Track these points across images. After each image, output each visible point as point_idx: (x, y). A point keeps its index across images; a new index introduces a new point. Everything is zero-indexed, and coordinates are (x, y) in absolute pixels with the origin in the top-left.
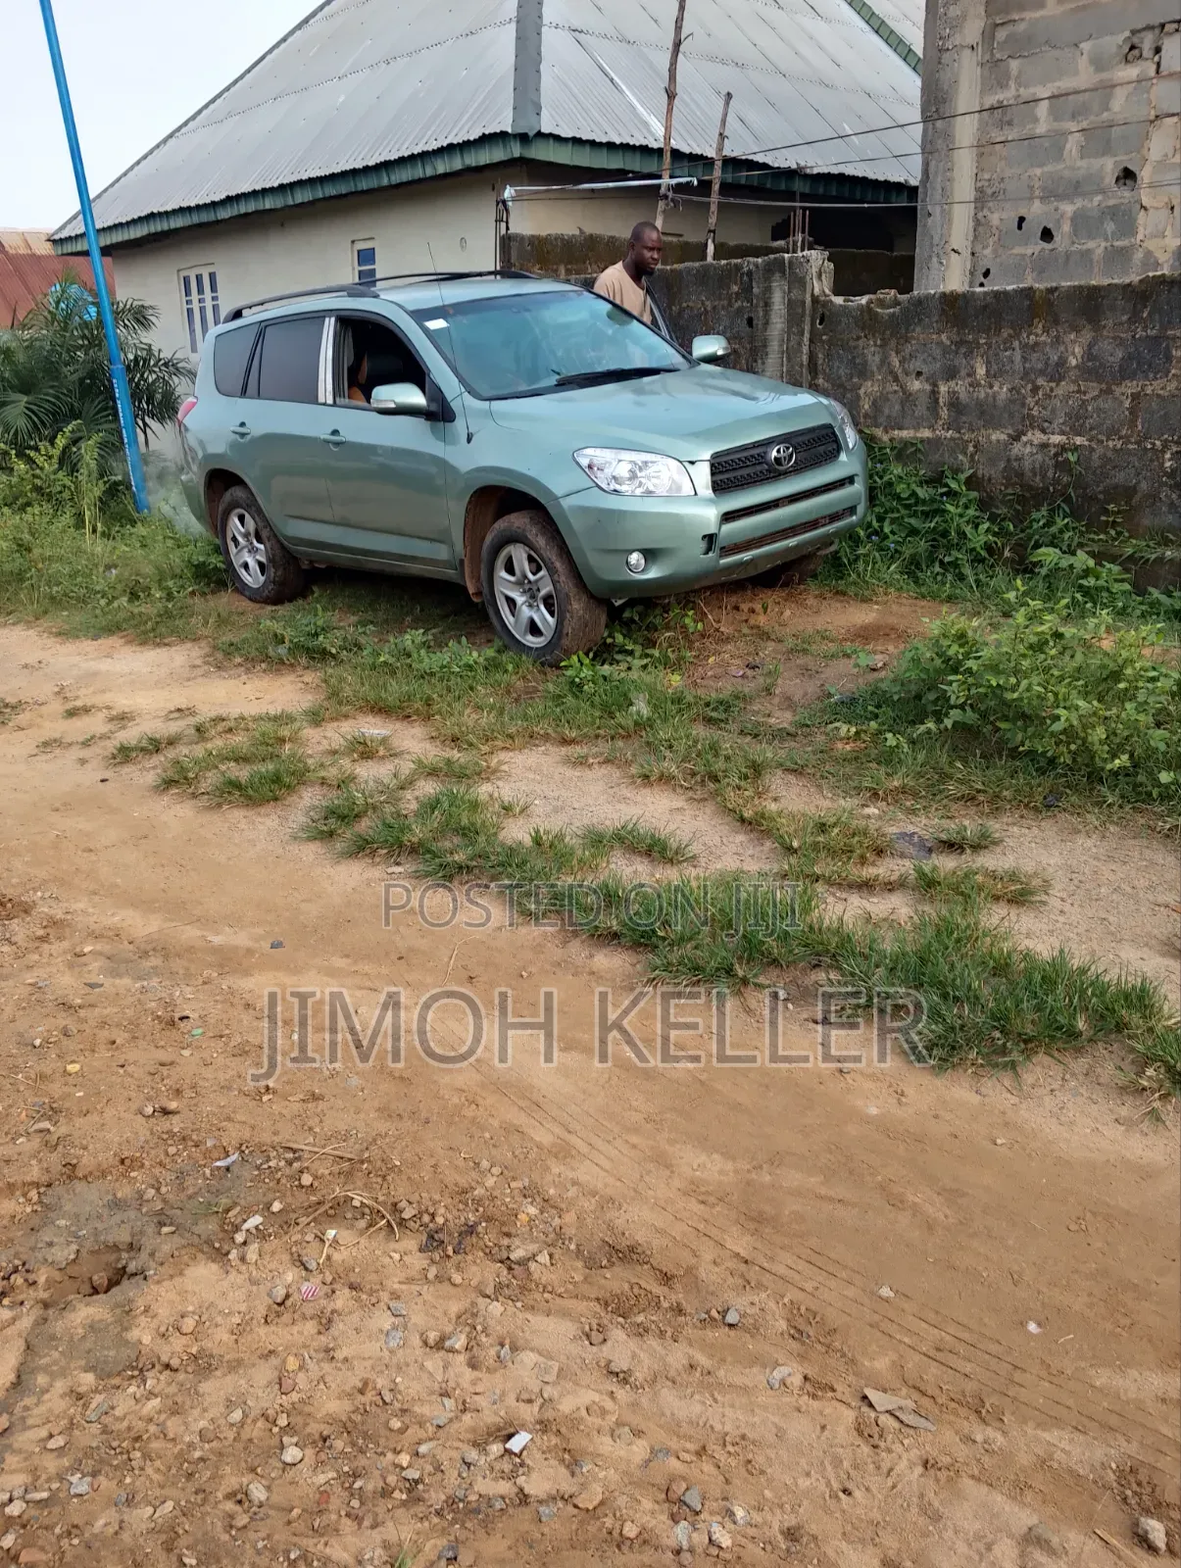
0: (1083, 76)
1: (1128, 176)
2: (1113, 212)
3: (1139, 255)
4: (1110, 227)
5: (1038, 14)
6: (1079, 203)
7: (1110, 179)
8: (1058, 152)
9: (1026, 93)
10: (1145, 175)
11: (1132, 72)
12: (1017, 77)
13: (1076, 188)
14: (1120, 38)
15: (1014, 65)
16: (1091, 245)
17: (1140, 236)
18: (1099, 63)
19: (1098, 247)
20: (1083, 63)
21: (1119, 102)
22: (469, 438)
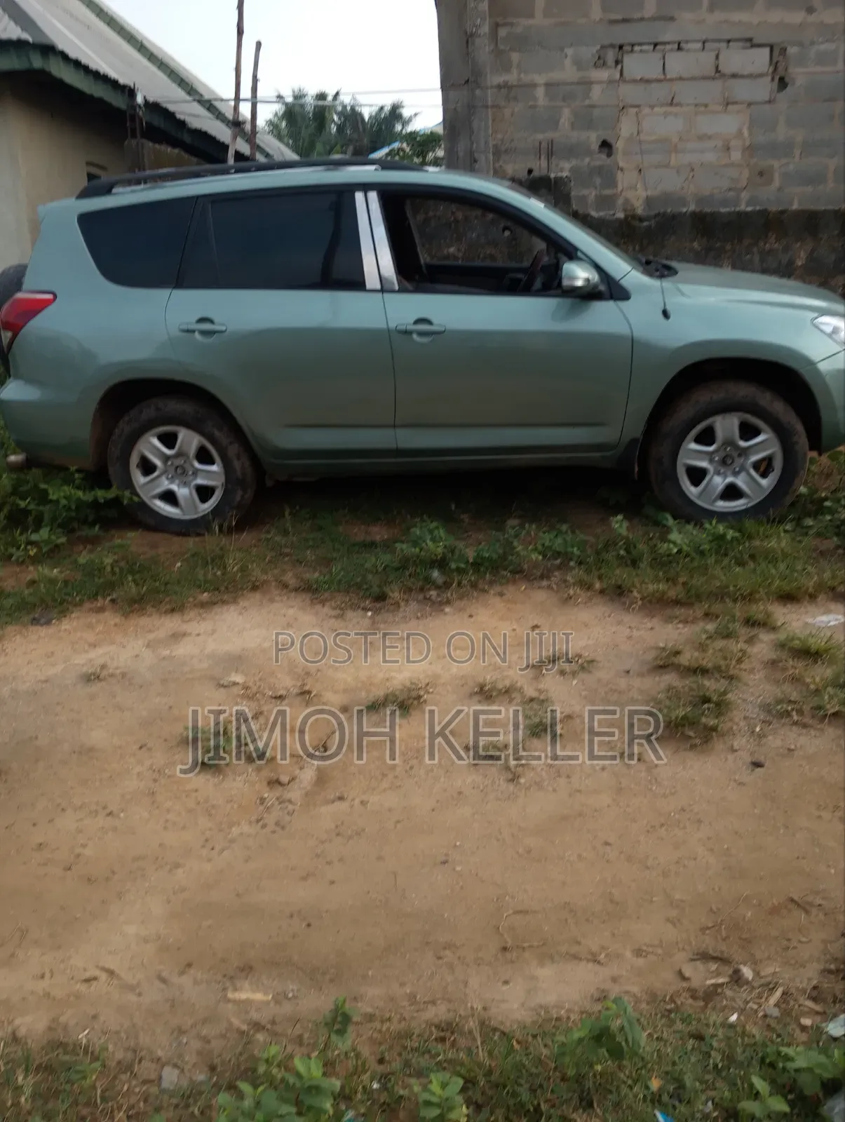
0: (568, 73)
1: (606, 146)
2: (600, 170)
3: (620, 201)
4: (598, 181)
5: (531, 22)
6: (574, 162)
7: (595, 146)
8: (554, 124)
9: (526, 78)
10: (619, 145)
11: (603, 74)
12: (518, 66)
13: (571, 151)
14: (594, 50)
15: (515, 57)
16: (585, 192)
17: (620, 188)
18: (579, 65)
19: (591, 194)
20: (568, 62)
21: (596, 93)
22: (665, 314)
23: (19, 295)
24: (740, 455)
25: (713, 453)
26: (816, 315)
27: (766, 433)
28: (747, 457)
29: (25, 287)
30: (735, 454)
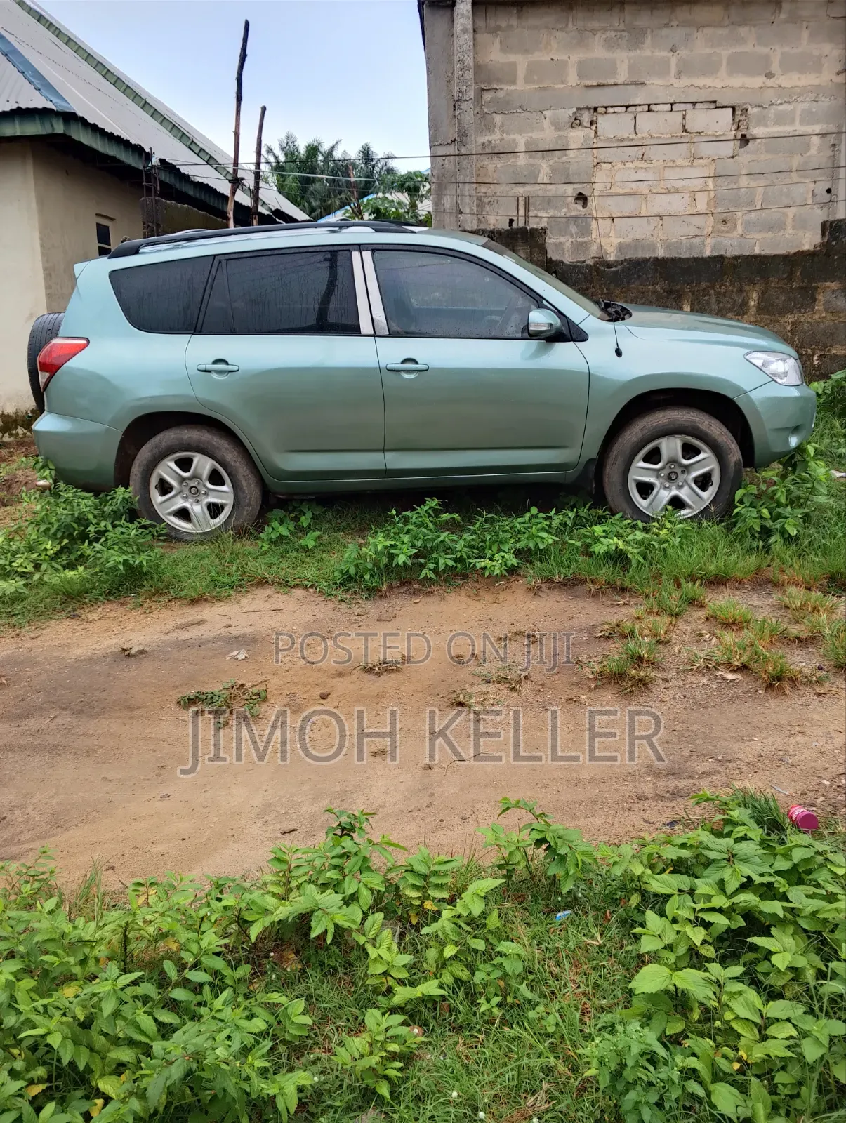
0: (546, 134)
1: (582, 198)
2: (576, 220)
3: (594, 248)
4: (574, 229)
5: (513, 88)
6: (552, 212)
7: (571, 198)
8: (533, 178)
9: (508, 138)
10: (594, 198)
11: (579, 134)
12: (501, 126)
13: (549, 201)
14: (571, 112)
15: (498, 119)
16: (562, 239)
17: (594, 236)
18: (557, 125)
19: (567, 241)
20: (546, 123)
21: (572, 151)
22: (619, 353)
23: (55, 341)
24: (683, 472)
25: (658, 470)
26: (747, 351)
27: (705, 452)
28: (689, 473)
29: (60, 333)
30: (678, 471)
